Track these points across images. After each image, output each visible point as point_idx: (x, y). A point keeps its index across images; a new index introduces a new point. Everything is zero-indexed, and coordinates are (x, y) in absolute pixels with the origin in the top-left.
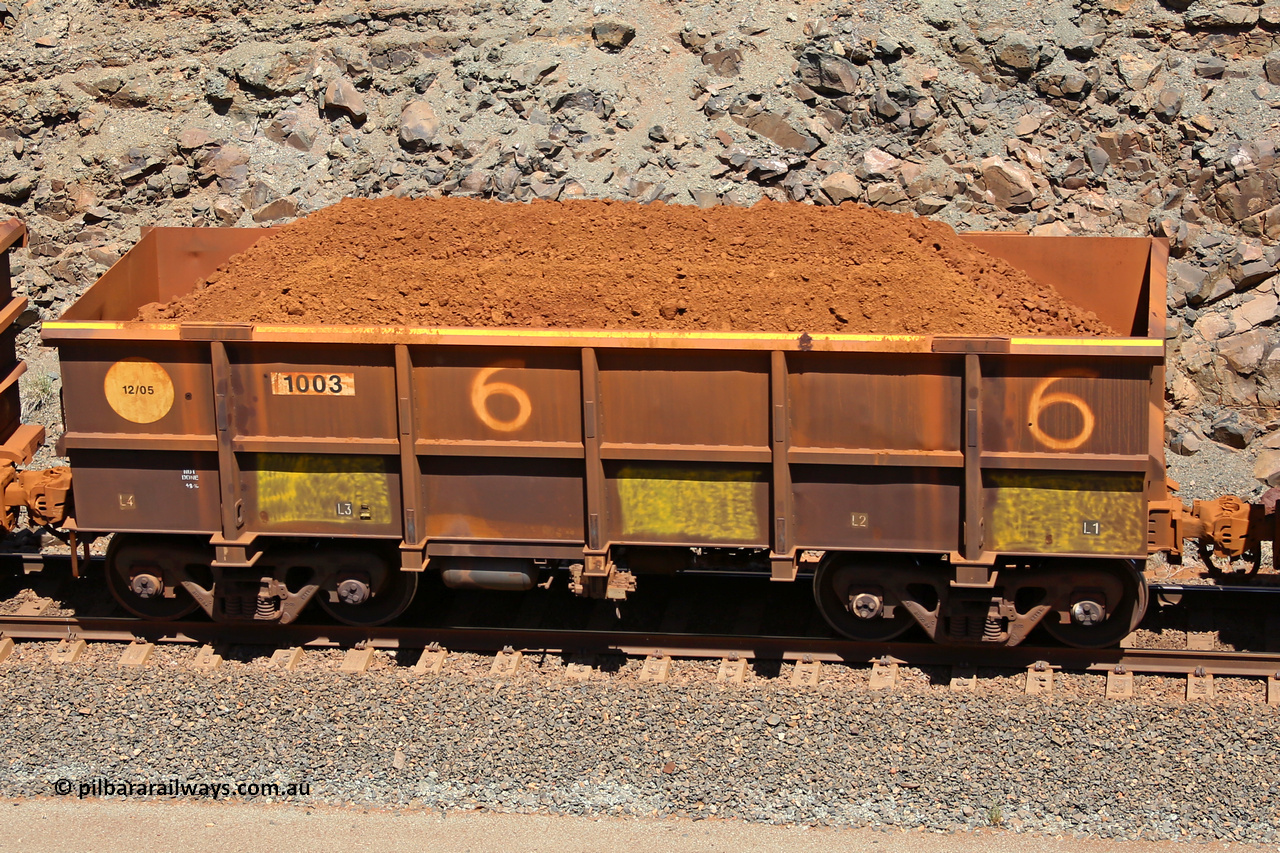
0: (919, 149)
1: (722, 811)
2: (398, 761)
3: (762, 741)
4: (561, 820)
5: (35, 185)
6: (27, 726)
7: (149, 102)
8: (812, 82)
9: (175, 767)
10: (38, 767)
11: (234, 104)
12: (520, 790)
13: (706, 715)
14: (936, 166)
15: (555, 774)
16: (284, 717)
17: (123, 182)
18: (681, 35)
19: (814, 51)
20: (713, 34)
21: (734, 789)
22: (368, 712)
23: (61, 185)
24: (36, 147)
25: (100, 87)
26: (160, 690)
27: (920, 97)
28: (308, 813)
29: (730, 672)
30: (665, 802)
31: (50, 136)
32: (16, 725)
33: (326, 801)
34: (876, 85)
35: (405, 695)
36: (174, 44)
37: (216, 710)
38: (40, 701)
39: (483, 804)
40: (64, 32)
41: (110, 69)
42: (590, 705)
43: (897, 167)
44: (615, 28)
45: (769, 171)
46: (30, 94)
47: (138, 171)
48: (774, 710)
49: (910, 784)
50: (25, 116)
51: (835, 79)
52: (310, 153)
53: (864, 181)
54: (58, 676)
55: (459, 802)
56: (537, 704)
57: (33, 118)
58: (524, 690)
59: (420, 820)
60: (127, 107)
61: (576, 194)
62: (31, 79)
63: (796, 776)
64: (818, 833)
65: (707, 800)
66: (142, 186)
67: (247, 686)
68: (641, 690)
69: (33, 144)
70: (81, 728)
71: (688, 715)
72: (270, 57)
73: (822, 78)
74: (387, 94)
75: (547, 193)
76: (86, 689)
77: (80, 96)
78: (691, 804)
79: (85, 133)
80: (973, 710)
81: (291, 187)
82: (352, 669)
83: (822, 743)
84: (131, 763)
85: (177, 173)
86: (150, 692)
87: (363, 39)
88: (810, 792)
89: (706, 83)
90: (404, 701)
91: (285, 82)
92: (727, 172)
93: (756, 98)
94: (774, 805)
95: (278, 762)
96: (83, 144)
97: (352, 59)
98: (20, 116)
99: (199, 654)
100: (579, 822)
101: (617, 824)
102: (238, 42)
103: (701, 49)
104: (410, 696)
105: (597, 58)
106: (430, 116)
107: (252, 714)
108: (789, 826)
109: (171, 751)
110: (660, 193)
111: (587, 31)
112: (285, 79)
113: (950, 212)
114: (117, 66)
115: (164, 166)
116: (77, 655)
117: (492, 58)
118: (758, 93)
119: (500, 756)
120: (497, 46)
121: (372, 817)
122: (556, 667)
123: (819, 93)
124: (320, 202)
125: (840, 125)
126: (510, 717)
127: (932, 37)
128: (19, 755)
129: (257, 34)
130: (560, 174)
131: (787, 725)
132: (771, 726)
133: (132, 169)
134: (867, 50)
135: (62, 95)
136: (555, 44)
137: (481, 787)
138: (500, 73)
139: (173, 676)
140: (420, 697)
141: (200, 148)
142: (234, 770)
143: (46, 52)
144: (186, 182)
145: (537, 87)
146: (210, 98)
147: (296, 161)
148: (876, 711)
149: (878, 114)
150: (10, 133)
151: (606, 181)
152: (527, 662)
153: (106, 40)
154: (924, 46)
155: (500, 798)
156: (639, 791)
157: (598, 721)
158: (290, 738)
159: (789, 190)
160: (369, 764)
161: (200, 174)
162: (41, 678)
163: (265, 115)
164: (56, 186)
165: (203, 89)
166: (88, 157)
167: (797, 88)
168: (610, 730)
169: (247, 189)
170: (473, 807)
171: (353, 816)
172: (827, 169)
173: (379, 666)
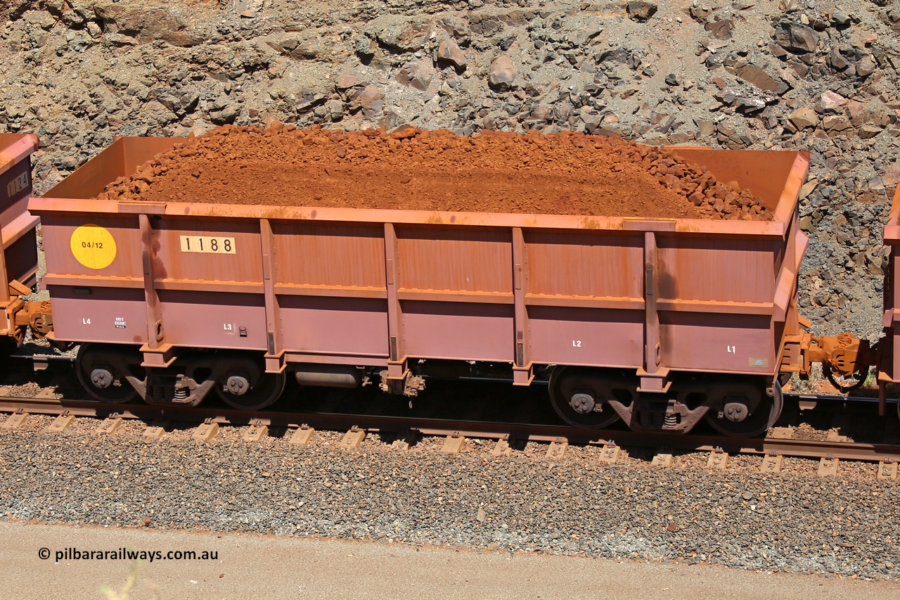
0: (862, 91)
1: (710, 559)
2: (481, 516)
3: (739, 510)
4: (594, 561)
5: (238, 113)
6: (227, 483)
7: (316, 56)
8: (784, 43)
9: (327, 515)
10: (234, 512)
11: (375, 58)
12: (566, 539)
13: (699, 491)
14: (874, 104)
15: (590, 529)
16: (401, 483)
17: (298, 111)
18: (690, 10)
19: (786, 21)
20: (713, 9)
21: (719, 543)
22: (460, 481)
23: (256, 113)
24: (239, 86)
25: (285, 45)
26: (317, 462)
27: (863, 55)
28: (418, 550)
29: (717, 461)
30: (669, 551)
31: (249, 79)
32: (220, 483)
33: (430, 542)
34: (831, 45)
35: (486, 470)
36: (335, 16)
37: (355, 477)
38: (236, 467)
39: (539, 548)
40: (260, 8)
41: (291, 33)
42: (616, 481)
43: (845, 104)
44: (645, 5)
45: (752, 107)
46: (236, 50)
47: (308, 104)
48: (748, 489)
49: (847, 544)
50: (233, 65)
51: (801, 41)
52: (426, 92)
53: (821, 114)
54: (248, 450)
55: (523, 546)
56: (578, 479)
57: (238, 67)
58: (570, 469)
59: (495, 557)
60: (302, 59)
61: (612, 122)
62: (237, 40)
63: (763, 536)
64: (779, 577)
65: (699, 551)
66: (310, 114)
67: (377, 460)
68: (652, 472)
69: (238, 85)
70: (263, 486)
71: (686, 491)
72: (400, 25)
73: (791, 41)
74: (481, 51)
75: (592, 121)
76: (267, 459)
77: (270, 51)
78: (688, 553)
79: (273, 77)
80: (894, 493)
81: (412, 115)
82: (450, 451)
83: (783, 513)
84: (297, 511)
85: (335, 105)
86: (311, 463)
87: (465, 12)
88: (773, 548)
89: (707, 44)
90: (485, 474)
91: (410, 43)
92: (721, 107)
93: (743, 54)
94: (747, 556)
95: (397, 514)
96: (271, 84)
97: (457, 26)
98: (229, 65)
99: (344, 438)
100: (607, 563)
101: (634, 565)
102: (378, 15)
103: (704, 20)
104: (490, 471)
105: (629, 26)
106: (510, 66)
107: (380, 480)
108: (758, 571)
109: (324, 504)
110: (673, 122)
111: (623, 7)
112: (410, 41)
113: (884, 137)
114: (295, 31)
115: (326, 100)
116: (261, 436)
117: (555, 26)
118: (745, 51)
119: (552, 515)
120: (559, 18)
121: (462, 554)
122: (592, 454)
123: (789, 52)
124: (432, 126)
125: (804, 74)
126: (559, 488)
127: (874, 11)
128: (221, 503)
129: (392, 9)
130: (601, 108)
131: (757, 500)
132: (745, 500)
133: (304, 102)
134: (825, 21)
135: (258, 51)
136: (600, 16)
137: (538, 536)
138: (560, 37)
139: (326, 452)
140: (496, 472)
141: (351, 88)
142: (367, 518)
143: (248, 22)
144: (340, 111)
145: (587, 47)
146: (358, 54)
147: (416, 97)
148: (822, 492)
149: (832, 67)
150: (222, 77)
151: (634, 113)
152: (572, 450)
153: (288, 13)
154: (868, 18)
155: (551, 544)
156: (650, 543)
157: (621, 492)
158: (405, 497)
159: (766, 121)
160: (460, 518)
161: (351, 106)
162: (237, 451)
163: (396, 65)
164: (252, 113)
165: (354, 47)
166: (274, 93)
167: (773, 48)
168: (630, 499)
169: (383, 116)
170: (533, 550)
171: (448, 553)
172: (794, 105)
173: (468, 449)
